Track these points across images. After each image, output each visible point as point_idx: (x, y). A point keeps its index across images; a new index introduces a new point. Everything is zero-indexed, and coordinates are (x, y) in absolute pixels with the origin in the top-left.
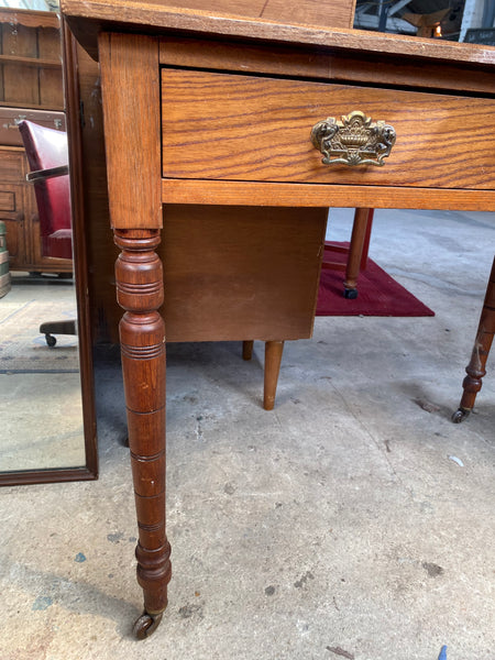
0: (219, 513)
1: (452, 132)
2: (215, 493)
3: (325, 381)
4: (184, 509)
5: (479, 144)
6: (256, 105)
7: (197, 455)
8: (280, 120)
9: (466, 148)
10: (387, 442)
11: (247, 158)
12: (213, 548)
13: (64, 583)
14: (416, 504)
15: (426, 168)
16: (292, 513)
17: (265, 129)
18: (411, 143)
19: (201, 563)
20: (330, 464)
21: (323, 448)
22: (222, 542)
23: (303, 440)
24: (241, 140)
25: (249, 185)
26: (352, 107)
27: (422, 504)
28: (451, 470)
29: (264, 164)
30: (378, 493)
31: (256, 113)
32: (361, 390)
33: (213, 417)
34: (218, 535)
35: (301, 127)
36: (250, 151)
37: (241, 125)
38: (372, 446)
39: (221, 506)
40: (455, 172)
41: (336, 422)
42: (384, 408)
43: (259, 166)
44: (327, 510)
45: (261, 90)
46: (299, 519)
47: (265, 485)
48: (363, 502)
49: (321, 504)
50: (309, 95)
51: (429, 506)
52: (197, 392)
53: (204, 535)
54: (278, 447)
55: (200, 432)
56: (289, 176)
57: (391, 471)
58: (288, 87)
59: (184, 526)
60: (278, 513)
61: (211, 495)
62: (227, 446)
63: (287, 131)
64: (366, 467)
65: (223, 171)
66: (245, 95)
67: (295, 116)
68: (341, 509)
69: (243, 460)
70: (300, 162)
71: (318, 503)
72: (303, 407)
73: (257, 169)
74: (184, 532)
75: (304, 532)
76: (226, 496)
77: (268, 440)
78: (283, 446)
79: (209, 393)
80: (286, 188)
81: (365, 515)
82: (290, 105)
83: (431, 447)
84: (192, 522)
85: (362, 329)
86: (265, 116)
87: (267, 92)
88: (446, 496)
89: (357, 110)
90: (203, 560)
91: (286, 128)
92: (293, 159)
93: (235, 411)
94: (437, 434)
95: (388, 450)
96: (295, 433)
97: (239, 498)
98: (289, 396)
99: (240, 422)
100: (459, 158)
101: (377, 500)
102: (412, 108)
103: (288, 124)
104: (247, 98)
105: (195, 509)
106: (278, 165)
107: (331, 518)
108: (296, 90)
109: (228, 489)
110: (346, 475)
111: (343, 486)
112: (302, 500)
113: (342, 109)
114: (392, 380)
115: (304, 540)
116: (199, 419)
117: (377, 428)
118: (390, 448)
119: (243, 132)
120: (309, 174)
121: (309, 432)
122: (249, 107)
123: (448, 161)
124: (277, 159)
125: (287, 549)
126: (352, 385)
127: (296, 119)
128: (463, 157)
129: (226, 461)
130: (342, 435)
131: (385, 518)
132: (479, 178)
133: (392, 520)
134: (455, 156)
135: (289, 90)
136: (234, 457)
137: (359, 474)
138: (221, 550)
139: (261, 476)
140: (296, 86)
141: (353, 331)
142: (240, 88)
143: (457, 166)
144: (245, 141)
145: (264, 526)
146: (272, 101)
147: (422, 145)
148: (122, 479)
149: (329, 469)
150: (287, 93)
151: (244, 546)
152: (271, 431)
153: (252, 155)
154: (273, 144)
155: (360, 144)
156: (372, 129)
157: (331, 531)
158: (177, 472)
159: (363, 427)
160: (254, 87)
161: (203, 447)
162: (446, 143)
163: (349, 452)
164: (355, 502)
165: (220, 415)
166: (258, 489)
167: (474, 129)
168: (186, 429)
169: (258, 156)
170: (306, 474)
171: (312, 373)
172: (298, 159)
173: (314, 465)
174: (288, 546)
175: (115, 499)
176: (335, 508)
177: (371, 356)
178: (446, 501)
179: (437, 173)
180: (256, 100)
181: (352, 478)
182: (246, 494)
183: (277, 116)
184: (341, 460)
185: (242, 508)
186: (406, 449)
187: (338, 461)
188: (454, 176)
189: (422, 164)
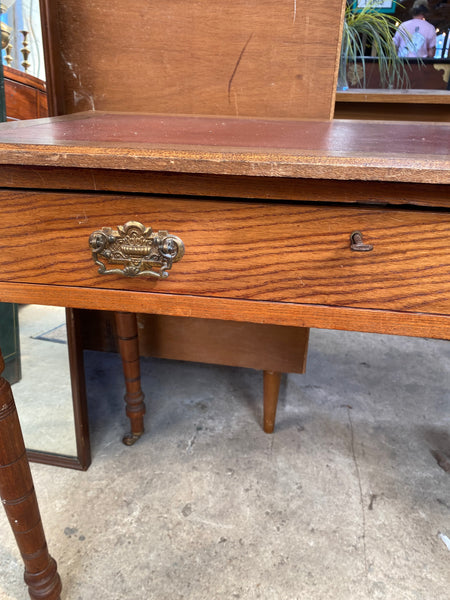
0: (166, 532)
1: (253, 242)
2: (173, 511)
3: (344, 411)
4: (138, 520)
5: (291, 255)
6: (28, 217)
7: (177, 467)
8: (55, 230)
9: (275, 259)
10: (374, 497)
11: (31, 264)
12: (141, 568)
13: (13, 562)
14: (367, 582)
15: (226, 279)
16: (231, 553)
17: (43, 238)
18: (203, 253)
19: (123, 581)
20: (299, 507)
21: (300, 488)
22: (151, 565)
23: (285, 474)
24: (21, 248)
25: (38, 287)
26: (127, 217)
27: (375, 584)
28: (433, 551)
29: (49, 269)
30: (331, 555)
31: (30, 224)
32: (378, 429)
33: (212, 430)
34: (152, 556)
35: (77, 237)
36: (32, 258)
37: (19, 235)
38: (355, 498)
39: (170, 526)
40: (266, 284)
41: (331, 460)
42: (393, 455)
43: (44, 271)
44: (267, 559)
45: (30, 203)
46: (234, 562)
47: (221, 515)
48: (310, 562)
49: (265, 551)
50: (78, 206)
51: (382, 589)
52: (211, 400)
53: (141, 552)
54: (255, 476)
55: (193, 443)
56: (75, 281)
57: (360, 533)
58: (56, 200)
59: (129, 537)
60: (218, 549)
61: (168, 511)
62: (209, 463)
63: (65, 240)
64: (334, 522)
65: (12, 275)
66: (17, 209)
67: (69, 226)
68: (282, 563)
69: (214, 483)
70: (84, 269)
71: (262, 549)
72: (304, 437)
73: (43, 274)
74: (126, 544)
75: (232, 579)
76: (180, 517)
77: (249, 466)
78: (260, 476)
79: (222, 403)
80: (75, 292)
81: (304, 577)
82: (61, 216)
83: (423, 515)
84: (138, 535)
85: (419, 355)
86: (39, 227)
87: (36, 205)
88: (409, 583)
89: (132, 220)
90: (126, 579)
91: (63, 238)
92: (76, 265)
93: (235, 427)
94: (440, 501)
95: (370, 507)
96: (280, 464)
97: (190, 522)
98: (297, 422)
99: (234, 440)
100: (266, 270)
101: (326, 563)
102: (197, 218)
103: (62, 234)
104: (19, 211)
105: (147, 523)
106: (62, 271)
107: (267, 571)
108: (64, 202)
109: (186, 510)
110: (308, 524)
111: (298, 537)
112: (246, 542)
113: (117, 219)
114: (421, 422)
115: (227, 587)
116: (199, 429)
117: (372, 477)
118: (374, 506)
119: (23, 241)
120: (95, 280)
121: (295, 467)
122: (22, 219)
123: (253, 272)
124: (60, 266)
125: (206, 592)
126: (371, 420)
127: (70, 229)
128: (272, 269)
129: (199, 479)
130: (329, 477)
131: (323, 588)
132: (299, 291)
133: (331, 593)
134: (262, 267)
135: (58, 202)
136: (209, 476)
137: (323, 528)
138: (147, 572)
139: (223, 504)
140: (63, 199)
141: (408, 355)
142: (10, 202)
143: (266, 278)
144: (27, 249)
145: (198, 559)
146: (44, 214)
147: (217, 256)
148: (104, 475)
149: (294, 513)
150: (55, 205)
151: (168, 576)
152: (258, 457)
153: (35, 261)
154: (53, 251)
155: (143, 255)
156: (152, 239)
157: (258, 585)
158: (152, 480)
159: (356, 474)
160: (21, 201)
161: (186, 459)
162: (248, 254)
163: (325, 498)
164: (301, 559)
165: (219, 429)
166: (213, 517)
167: (282, 239)
168: (182, 437)
169: (41, 262)
170: (267, 513)
171: (335, 398)
172: (81, 265)
173: (281, 506)
174: (208, 588)
175: (89, 494)
176: (277, 561)
177: (412, 389)
178: (406, 588)
179: (244, 284)
180: (27, 212)
181: (313, 530)
182: (199, 519)
183: (51, 227)
184: (312, 506)
185: (188, 534)
186: (392, 510)
187: (309, 506)
188: (264, 288)
189: (222, 274)
